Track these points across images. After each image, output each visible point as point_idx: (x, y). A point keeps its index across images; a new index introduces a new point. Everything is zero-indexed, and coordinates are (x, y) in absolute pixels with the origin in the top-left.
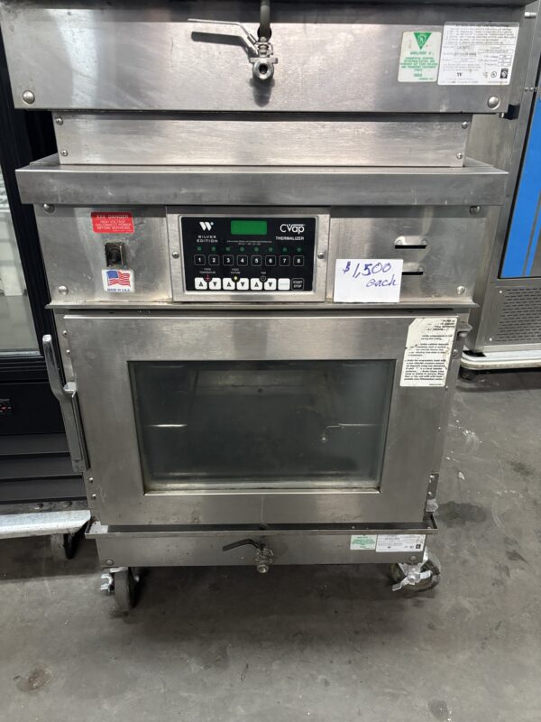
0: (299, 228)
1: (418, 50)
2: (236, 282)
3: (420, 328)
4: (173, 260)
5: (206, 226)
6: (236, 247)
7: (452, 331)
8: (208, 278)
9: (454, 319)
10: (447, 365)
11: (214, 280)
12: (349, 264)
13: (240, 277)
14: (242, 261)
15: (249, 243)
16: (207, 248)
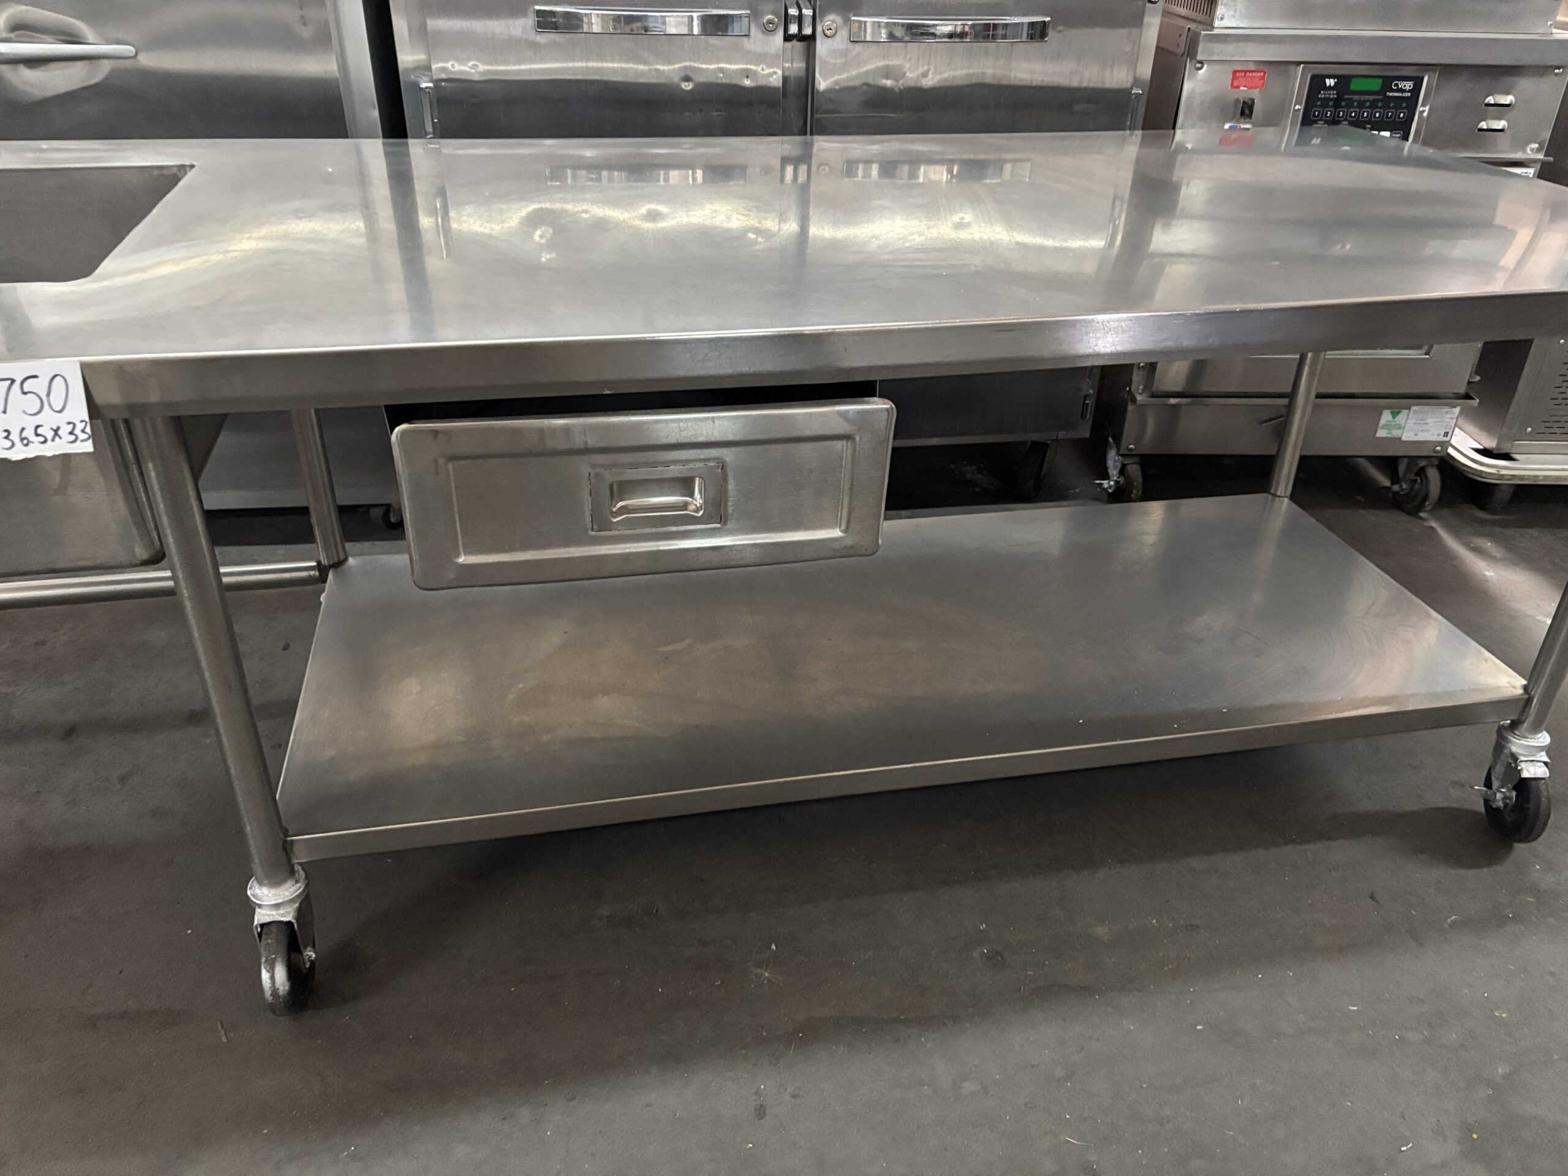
0: (1408, 85)
5: (1330, 82)
6: (1351, 101)
15: (1363, 98)
16: (1325, 103)
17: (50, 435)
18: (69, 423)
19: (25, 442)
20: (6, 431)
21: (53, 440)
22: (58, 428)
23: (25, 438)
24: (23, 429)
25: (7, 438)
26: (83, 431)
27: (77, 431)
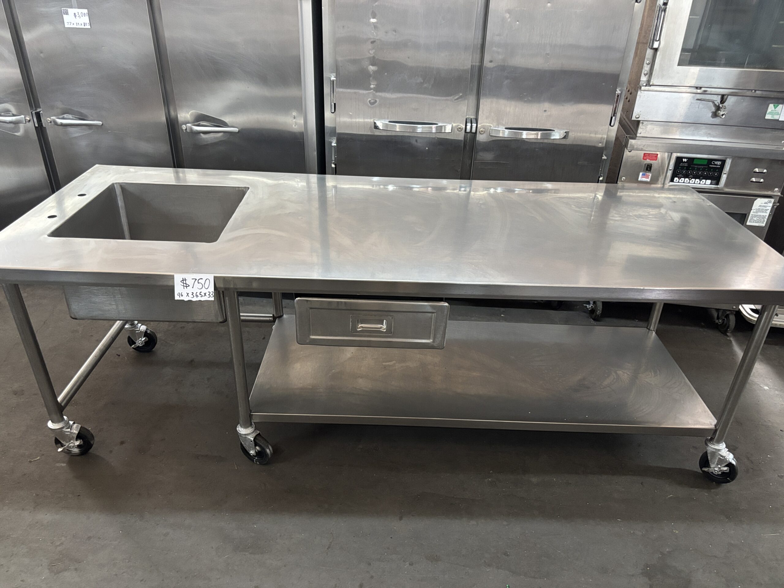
1: (774, 109)
3: (759, 203)
4: (669, 171)
5: (685, 160)
6: (694, 168)
7: (771, 205)
8: (679, 178)
9: (773, 200)
10: (767, 217)
11: (682, 179)
13: (692, 178)
14: (695, 173)
15: (699, 167)
16: (683, 168)
17: (203, 295)
18: (209, 292)
19: (197, 296)
20: (192, 293)
21: (204, 296)
22: (206, 293)
23: (197, 295)
24: (197, 293)
25: (192, 295)
26: (212, 295)
27: (211, 294)
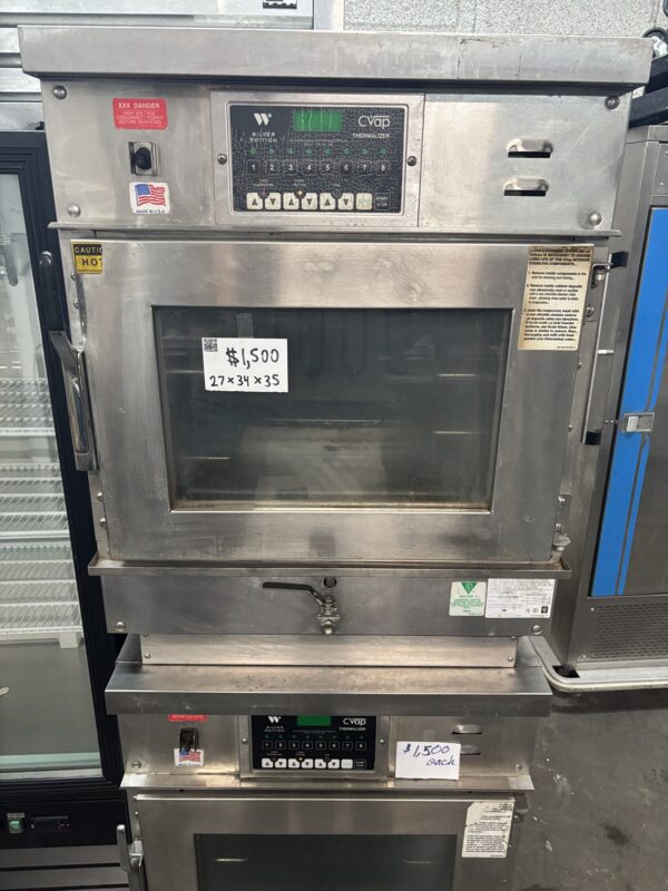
1: (466, 594)
2: (301, 762)
3: (477, 811)
4: (242, 745)
5: (274, 719)
6: (302, 735)
7: (510, 813)
8: (274, 759)
9: (511, 802)
10: (507, 840)
11: (280, 760)
12: (409, 746)
13: (304, 758)
16: (274, 736)
